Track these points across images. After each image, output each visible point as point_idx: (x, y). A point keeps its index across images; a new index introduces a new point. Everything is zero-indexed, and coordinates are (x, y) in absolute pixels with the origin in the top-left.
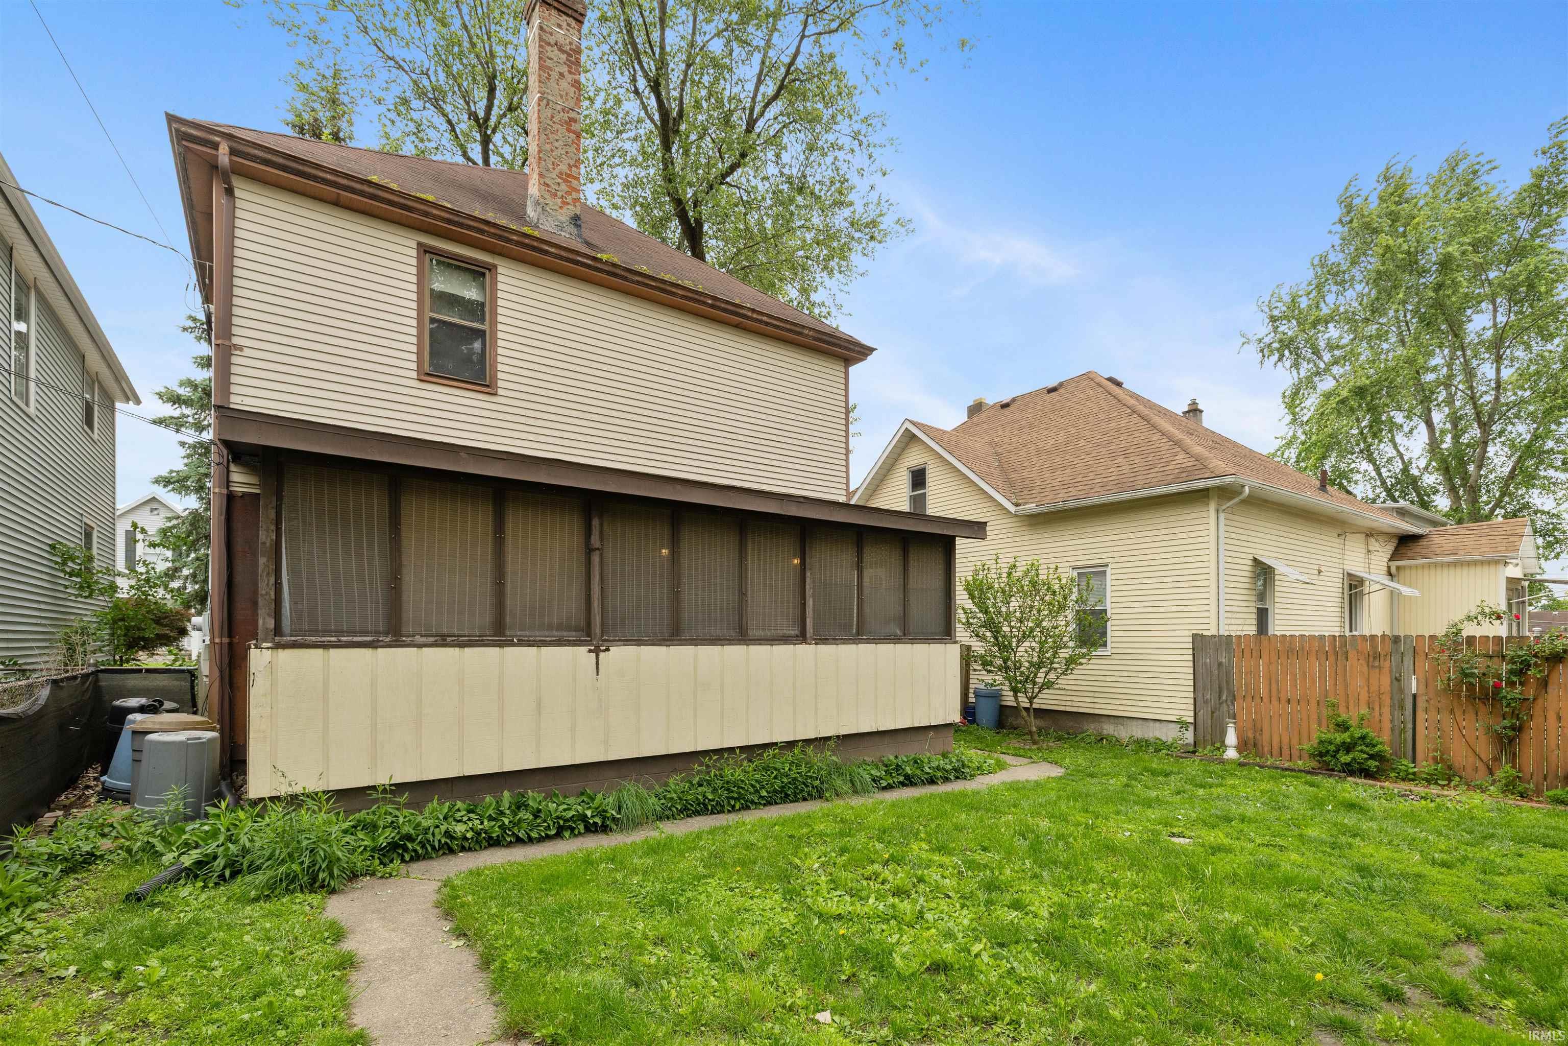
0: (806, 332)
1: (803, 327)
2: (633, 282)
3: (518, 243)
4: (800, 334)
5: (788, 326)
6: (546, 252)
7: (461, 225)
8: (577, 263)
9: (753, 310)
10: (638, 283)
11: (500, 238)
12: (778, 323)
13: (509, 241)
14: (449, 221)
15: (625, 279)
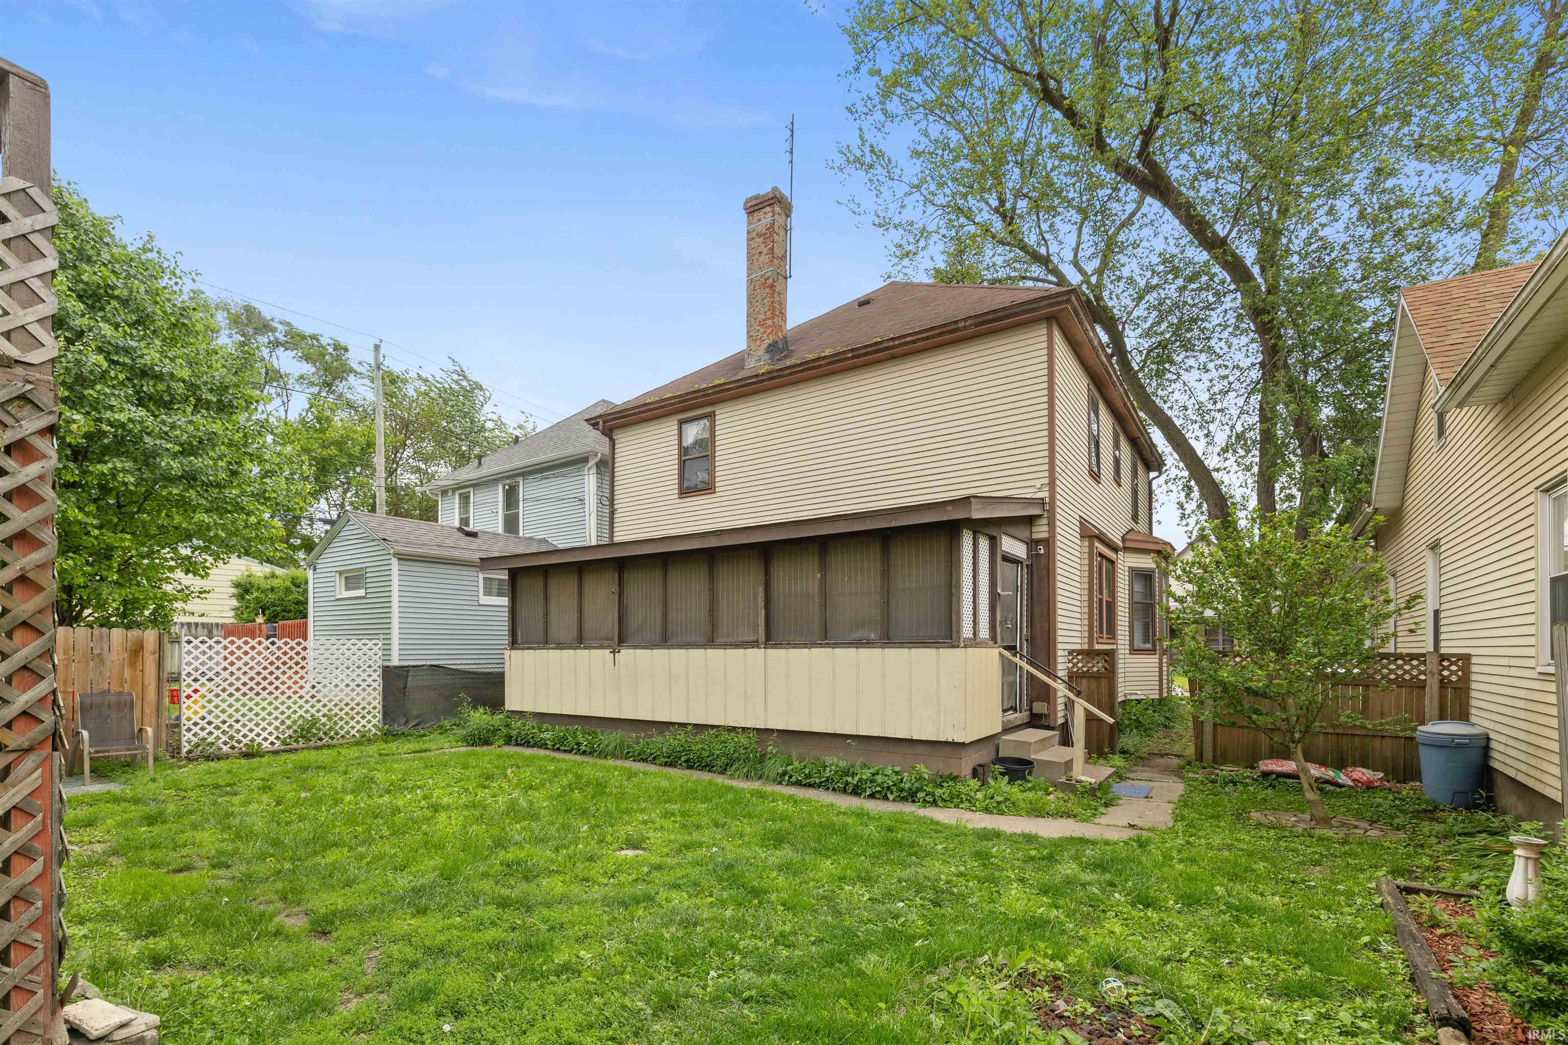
0: (962, 324)
1: (956, 322)
2: (787, 375)
3: (715, 393)
4: (957, 330)
5: (938, 331)
6: (729, 389)
7: (686, 401)
8: (748, 385)
9: (893, 339)
10: (790, 374)
11: (705, 395)
12: (924, 335)
13: (709, 395)
14: (680, 402)
15: (780, 376)
